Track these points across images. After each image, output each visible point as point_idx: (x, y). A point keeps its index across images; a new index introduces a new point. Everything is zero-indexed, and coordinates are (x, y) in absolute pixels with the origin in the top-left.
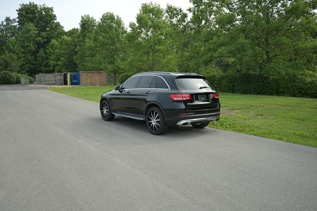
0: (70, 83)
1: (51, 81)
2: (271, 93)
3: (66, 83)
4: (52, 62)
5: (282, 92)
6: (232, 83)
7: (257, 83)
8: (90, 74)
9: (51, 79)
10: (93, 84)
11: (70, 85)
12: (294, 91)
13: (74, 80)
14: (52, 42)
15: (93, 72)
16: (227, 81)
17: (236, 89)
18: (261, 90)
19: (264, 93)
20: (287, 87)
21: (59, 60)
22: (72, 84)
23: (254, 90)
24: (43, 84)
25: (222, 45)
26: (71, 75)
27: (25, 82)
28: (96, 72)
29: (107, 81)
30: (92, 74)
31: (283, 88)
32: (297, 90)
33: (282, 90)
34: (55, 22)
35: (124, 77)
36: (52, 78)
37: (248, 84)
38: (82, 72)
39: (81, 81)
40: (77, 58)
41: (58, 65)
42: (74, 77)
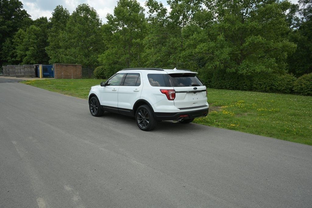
0: (43, 75)
1: (21, 73)
2: (245, 89)
3: (37, 76)
4: (19, 52)
5: (255, 88)
6: (209, 79)
7: (232, 79)
8: (65, 66)
9: (21, 71)
10: (67, 77)
11: (42, 78)
12: (266, 87)
13: (45, 73)
14: (19, 32)
15: (68, 65)
16: (204, 76)
17: (213, 84)
18: (236, 86)
19: (239, 89)
20: (260, 84)
21: (27, 49)
22: (44, 76)
23: (229, 85)
24: (12, 76)
25: (202, 41)
26: (43, 67)
28: (71, 65)
29: (82, 74)
31: (256, 85)
32: (269, 86)
33: (255, 86)
34: (22, 9)
35: (99, 70)
36: (22, 69)
37: (224, 80)
38: (56, 65)
39: (55, 74)
40: (48, 49)
41: (26, 55)
42: (44, 70)
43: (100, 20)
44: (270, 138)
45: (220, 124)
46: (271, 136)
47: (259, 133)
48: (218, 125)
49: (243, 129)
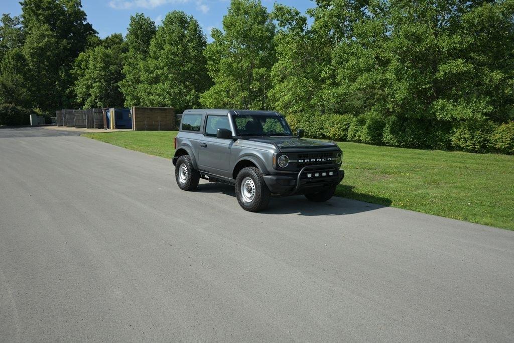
0: (115, 125)
1: (83, 122)
8: (148, 111)
9: (82, 118)
10: (152, 128)
11: (113, 128)
15: (153, 109)
24: (69, 127)
27: (39, 123)
29: (174, 123)
30: (151, 111)
34: (84, 23)
36: (84, 116)
38: (135, 108)
39: (134, 122)
40: (124, 85)
41: (90, 95)
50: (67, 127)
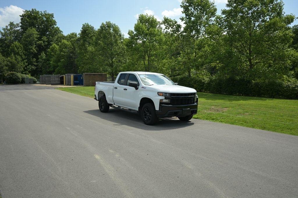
1: (55, 82)
2: (253, 94)
6: (220, 85)
8: (92, 75)
11: (73, 85)
12: (272, 93)
13: (76, 81)
14: (53, 46)
20: (267, 90)
21: (59, 61)
22: (75, 84)
24: (47, 84)
26: (74, 76)
27: (30, 82)
28: (98, 74)
30: (94, 75)
33: (262, 92)
34: (55, 27)
38: (85, 74)
39: (84, 82)
40: (78, 61)
41: (58, 66)
42: (75, 78)
43: (122, 34)
44: (262, 130)
45: (223, 120)
46: (263, 129)
47: (253, 127)
48: (222, 122)
49: (242, 124)
50: (46, 84)
